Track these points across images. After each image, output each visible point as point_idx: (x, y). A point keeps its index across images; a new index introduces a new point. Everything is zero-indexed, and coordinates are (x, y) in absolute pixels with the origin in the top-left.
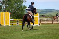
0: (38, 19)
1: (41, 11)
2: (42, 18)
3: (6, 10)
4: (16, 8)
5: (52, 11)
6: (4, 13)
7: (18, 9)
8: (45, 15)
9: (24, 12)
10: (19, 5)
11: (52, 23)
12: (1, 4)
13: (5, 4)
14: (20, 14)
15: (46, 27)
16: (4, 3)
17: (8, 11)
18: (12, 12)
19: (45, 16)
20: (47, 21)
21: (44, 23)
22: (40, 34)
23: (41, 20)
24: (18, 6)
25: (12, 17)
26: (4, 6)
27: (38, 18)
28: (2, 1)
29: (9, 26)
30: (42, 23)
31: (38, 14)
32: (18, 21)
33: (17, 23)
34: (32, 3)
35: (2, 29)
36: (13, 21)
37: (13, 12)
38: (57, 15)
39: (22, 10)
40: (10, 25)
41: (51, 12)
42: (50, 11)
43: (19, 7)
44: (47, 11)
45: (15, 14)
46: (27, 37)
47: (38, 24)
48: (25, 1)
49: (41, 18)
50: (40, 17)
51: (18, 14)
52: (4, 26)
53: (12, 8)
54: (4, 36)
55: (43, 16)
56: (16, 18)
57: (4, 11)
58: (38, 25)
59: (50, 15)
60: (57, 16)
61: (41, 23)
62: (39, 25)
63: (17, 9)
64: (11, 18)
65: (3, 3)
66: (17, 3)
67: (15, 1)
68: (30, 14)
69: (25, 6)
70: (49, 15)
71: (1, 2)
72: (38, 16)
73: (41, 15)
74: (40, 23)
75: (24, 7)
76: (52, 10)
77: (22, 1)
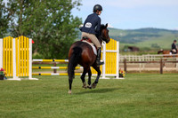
0: (118, 58)
1: (125, 34)
2: (130, 56)
3: (22, 31)
4: (50, 26)
5: (159, 33)
6: (14, 40)
7: (58, 28)
8: (139, 45)
9: (74, 36)
10: (60, 15)
11: (159, 69)
12: (6, 14)
13: (18, 13)
14: (62, 43)
15: (142, 81)
16: (14, 11)
17: (27, 34)
18: (39, 38)
19: (137, 49)
20: (144, 65)
21: (134, 72)
22: (123, 104)
23: (125, 62)
24: (57, 19)
25: (38, 51)
26: (15, 20)
27: (118, 54)
28: (8, 4)
29: (30, 78)
30: (128, 69)
31: (118, 43)
32: (55, 66)
33: (55, 71)
34: (98, 9)
35: (8, 89)
36: (43, 63)
37: (42, 36)
38: (174, 47)
39: (69, 31)
40: (33, 76)
41: (157, 36)
42: (152, 36)
43: (61, 23)
44: (144, 35)
45: (47, 42)
46: (85, 113)
47: (117, 75)
48: (79, 4)
49: (126, 56)
50: (122, 51)
51: (57, 42)
52: (16, 78)
53: (39, 24)
54: (14, 111)
55: (131, 48)
56: (49, 55)
57: (16, 35)
58: (118, 78)
59: (153, 45)
60: (174, 50)
61: (125, 70)
62: (121, 76)
63: (55, 28)
64: (35, 54)
65: (13, 8)
66: (54, 9)
67: (48, 5)
68: (91, 42)
69: (77, 19)
70: (149, 46)
71: (6, 6)
72: (117, 50)
73: (125, 47)
74: (123, 69)
75: (74, 21)
76: (159, 30)
77: (68, 5)
